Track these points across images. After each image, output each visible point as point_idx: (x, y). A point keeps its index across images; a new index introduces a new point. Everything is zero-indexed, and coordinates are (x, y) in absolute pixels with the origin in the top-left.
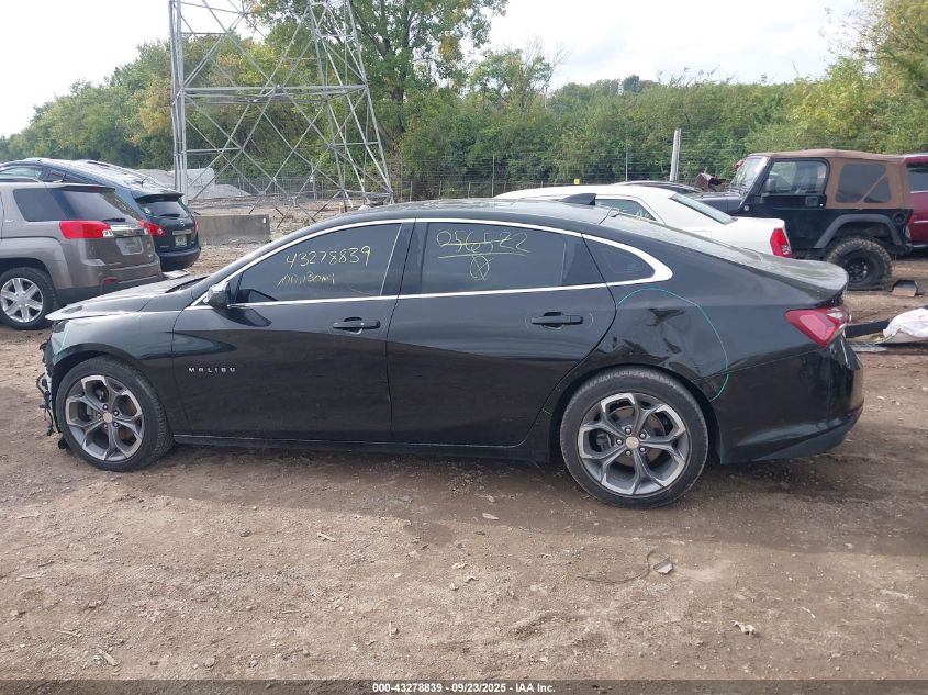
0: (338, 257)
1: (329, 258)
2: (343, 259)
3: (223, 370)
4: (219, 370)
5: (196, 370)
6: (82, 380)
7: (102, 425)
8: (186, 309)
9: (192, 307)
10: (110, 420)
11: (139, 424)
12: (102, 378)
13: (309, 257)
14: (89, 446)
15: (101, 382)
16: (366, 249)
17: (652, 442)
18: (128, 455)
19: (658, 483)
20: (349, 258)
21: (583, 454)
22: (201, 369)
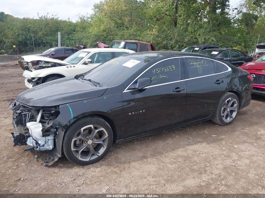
0: (167, 69)
1: (164, 70)
2: (168, 70)
3: (141, 111)
4: (140, 112)
5: (132, 114)
6: (82, 129)
7: (87, 146)
8: (123, 92)
9: (125, 91)
10: (91, 143)
11: (104, 141)
12: (91, 126)
13: (158, 70)
14: (81, 157)
15: (91, 127)
16: (173, 66)
17: (232, 108)
18: (100, 155)
19: (233, 118)
20: (170, 69)
21: (222, 115)
22: (133, 113)
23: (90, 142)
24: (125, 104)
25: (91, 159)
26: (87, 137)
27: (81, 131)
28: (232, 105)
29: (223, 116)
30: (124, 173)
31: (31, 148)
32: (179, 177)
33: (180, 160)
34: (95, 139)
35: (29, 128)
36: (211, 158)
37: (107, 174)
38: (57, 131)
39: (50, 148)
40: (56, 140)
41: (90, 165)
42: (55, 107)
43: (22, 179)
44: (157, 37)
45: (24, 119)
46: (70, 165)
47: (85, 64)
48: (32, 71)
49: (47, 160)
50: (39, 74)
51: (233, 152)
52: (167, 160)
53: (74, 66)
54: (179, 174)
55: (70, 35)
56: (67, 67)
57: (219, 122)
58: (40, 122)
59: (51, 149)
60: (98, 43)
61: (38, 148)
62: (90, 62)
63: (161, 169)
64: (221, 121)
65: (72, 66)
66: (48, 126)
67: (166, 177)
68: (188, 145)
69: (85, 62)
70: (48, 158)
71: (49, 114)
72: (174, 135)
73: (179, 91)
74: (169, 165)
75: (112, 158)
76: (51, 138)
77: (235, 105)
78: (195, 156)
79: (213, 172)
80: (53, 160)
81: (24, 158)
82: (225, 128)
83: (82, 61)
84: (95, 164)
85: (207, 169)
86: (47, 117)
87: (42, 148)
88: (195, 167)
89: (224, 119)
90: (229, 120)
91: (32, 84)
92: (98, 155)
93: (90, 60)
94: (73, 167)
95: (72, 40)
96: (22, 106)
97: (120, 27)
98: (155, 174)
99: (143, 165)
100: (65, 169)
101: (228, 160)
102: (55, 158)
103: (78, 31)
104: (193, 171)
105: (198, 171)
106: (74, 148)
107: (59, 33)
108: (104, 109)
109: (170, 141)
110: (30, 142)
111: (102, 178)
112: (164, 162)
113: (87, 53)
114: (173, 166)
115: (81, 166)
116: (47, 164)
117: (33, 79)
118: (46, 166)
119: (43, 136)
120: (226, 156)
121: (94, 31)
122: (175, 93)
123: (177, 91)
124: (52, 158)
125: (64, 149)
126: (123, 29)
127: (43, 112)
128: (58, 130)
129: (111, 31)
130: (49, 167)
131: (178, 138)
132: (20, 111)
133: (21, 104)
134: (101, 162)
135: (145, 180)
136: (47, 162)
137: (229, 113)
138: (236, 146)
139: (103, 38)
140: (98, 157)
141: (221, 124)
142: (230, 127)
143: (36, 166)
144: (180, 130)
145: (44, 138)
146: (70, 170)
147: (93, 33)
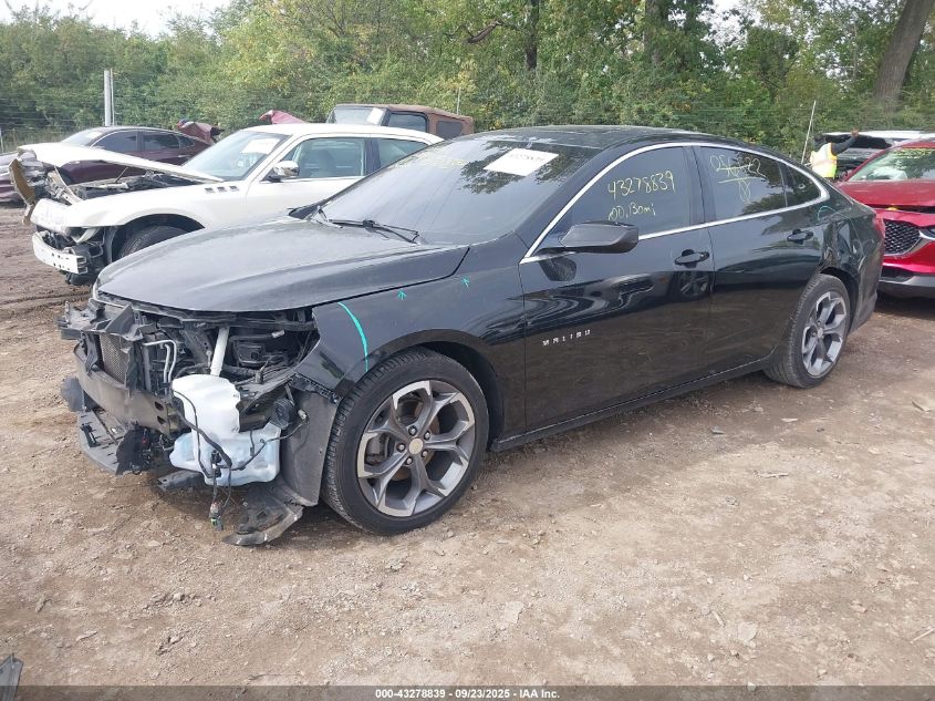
0: (651, 184)
1: (643, 185)
2: (655, 187)
3: (579, 334)
4: (575, 336)
5: (551, 342)
6: (397, 396)
7: (406, 463)
8: (523, 261)
9: (528, 259)
10: (420, 450)
11: (458, 442)
12: (425, 385)
13: (627, 185)
14: (387, 504)
15: (423, 390)
16: (669, 175)
17: (829, 329)
18: (446, 493)
19: (830, 361)
20: (660, 185)
21: (804, 350)
22: (556, 340)
23: (416, 446)
24: (531, 305)
25: (419, 509)
26: (408, 428)
27: (389, 406)
28: (830, 320)
29: (806, 355)
30: (551, 552)
31: (188, 479)
32: (744, 553)
33: (720, 500)
34: (432, 436)
35: (182, 399)
36: (818, 491)
37: (492, 559)
38: (298, 407)
39: (267, 474)
40: (294, 443)
41: (415, 532)
42: (291, 314)
43: (177, 596)
44: (474, 100)
45: (148, 367)
46: (340, 537)
47: (273, 178)
48: (68, 204)
49: (253, 522)
50: (100, 216)
51: (876, 468)
52: (677, 503)
53: (233, 188)
54: (740, 544)
55: (144, 87)
56: (209, 190)
57: (793, 376)
58: (224, 374)
59: (271, 478)
60: (270, 112)
61: (220, 475)
62: (294, 170)
63: (672, 534)
64: (798, 373)
65: (226, 185)
66: (258, 389)
67: (700, 558)
68: (719, 451)
69: (272, 171)
70: (253, 515)
71: (256, 342)
72: (657, 421)
73: (694, 264)
74: (692, 517)
75: (480, 504)
76: (270, 434)
77: (839, 319)
78: (764, 487)
79: (848, 534)
80: (280, 519)
81: (146, 522)
82: (810, 396)
83: (263, 169)
84: (430, 529)
85: (822, 523)
86: (254, 356)
87: (236, 475)
88: (781, 521)
89: (807, 364)
90: (819, 367)
91: (70, 252)
92: (440, 494)
93: (293, 165)
94: (353, 544)
95: (154, 104)
96: (143, 313)
97: (340, 60)
98: (660, 549)
99: (603, 524)
100: (327, 552)
101: (874, 494)
102: (286, 514)
103: (174, 71)
104: (781, 533)
105: (796, 532)
106: (366, 469)
107: (106, 73)
108: (468, 323)
109: (653, 442)
110: (187, 455)
111: (479, 572)
112: (669, 510)
113: (278, 140)
114: (707, 520)
115: (381, 539)
116: (250, 535)
117: (75, 235)
118: (247, 544)
119: (243, 429)
120: (861, 484)
121: (242, 72)
122: (683, 268)
123: (686, 264)
124: (275, 514)
125: (332, 476)
126: (351, 70)
127: (234, 338)
128: (305, 405)
129: (307, 77)
130: (262, 546)
131: (676, 432)
132: (137, 333)
133: (136, 309)
134: (448, 520)
135: (636, 572)
136: (251, 530)
137: (822, 345)
138: (874, 450)
139: (279, 98)
140: (440, 502)
141: (799, 383)
142: (826, 391)
143: (207, 548)
144: (671, 406)
145: (246, 436)
146: (349, 555)
147: (237, 80)
